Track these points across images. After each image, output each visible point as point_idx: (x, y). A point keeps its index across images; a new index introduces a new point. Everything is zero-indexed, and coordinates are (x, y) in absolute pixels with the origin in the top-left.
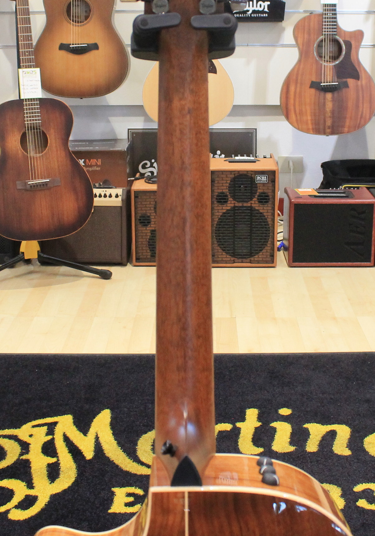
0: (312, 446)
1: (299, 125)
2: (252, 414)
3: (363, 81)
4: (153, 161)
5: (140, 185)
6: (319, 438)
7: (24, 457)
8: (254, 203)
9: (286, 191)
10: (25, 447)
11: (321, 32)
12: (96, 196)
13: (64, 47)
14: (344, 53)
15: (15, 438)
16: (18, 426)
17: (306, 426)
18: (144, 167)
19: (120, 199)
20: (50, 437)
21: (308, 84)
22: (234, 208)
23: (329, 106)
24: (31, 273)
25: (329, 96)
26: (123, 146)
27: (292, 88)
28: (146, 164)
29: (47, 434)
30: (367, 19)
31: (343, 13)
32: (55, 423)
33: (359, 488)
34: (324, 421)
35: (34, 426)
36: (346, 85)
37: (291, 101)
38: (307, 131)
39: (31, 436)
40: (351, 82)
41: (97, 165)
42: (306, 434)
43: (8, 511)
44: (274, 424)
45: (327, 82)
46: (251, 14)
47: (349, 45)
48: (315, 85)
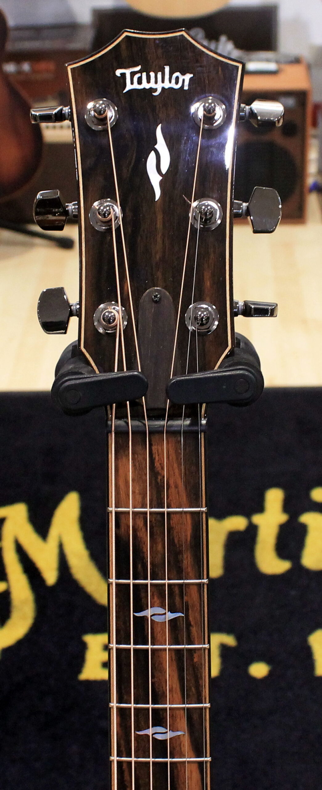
2: (274, 500)
32: (2, 521)
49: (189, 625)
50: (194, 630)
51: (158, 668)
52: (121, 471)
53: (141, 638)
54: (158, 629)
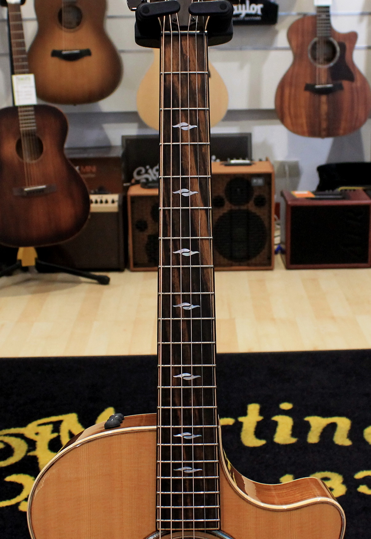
0: (313, 438)
1: (294, 128)
2: (253, 409)
3: (358, 83)
4: (148, 167)
5: (135, 191)
6: (320, 430)
7: (31, 454)
8: (251, 207)
9: (282, 195)
10: (32, 444)
11: (314, 34)
12: (92, 202)
13: (56, 54)
14: (338, 54)
15: (21, 436)
16: (24, 425)
17: (307, 419)
18: (139, 173)
19: (116, 205)
20: (55, 435)
21: (303, 86)
22: (231, 212)
23: (324, 108)
24: (28, 280)
25: (324, 98)
26: (118, 153)
27: (287, 92)
28: (140, 171)
29: (53, 432)
30: (361, 21)
31: (337, 15)
32: (60, 422)
33: (360, 475)
34: (324, 414)
35: (40, 425)
36: (341, 87)
37: (286, 104)
38: (302, 134)
39: (37, 434)
40: (346, 84)
41: (91, 172)
42: (307, 427)
43: (18, 504)
44: (276, 418)
45: (322, 84)
46: (244, 18)
47: (343, 46)
48: (310, 88)
49: (200, 132)
50: (202, 134)
51: (184, 155)
52: (167, 55)
53: (176, 139)
54: (184, 134)
